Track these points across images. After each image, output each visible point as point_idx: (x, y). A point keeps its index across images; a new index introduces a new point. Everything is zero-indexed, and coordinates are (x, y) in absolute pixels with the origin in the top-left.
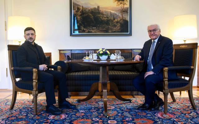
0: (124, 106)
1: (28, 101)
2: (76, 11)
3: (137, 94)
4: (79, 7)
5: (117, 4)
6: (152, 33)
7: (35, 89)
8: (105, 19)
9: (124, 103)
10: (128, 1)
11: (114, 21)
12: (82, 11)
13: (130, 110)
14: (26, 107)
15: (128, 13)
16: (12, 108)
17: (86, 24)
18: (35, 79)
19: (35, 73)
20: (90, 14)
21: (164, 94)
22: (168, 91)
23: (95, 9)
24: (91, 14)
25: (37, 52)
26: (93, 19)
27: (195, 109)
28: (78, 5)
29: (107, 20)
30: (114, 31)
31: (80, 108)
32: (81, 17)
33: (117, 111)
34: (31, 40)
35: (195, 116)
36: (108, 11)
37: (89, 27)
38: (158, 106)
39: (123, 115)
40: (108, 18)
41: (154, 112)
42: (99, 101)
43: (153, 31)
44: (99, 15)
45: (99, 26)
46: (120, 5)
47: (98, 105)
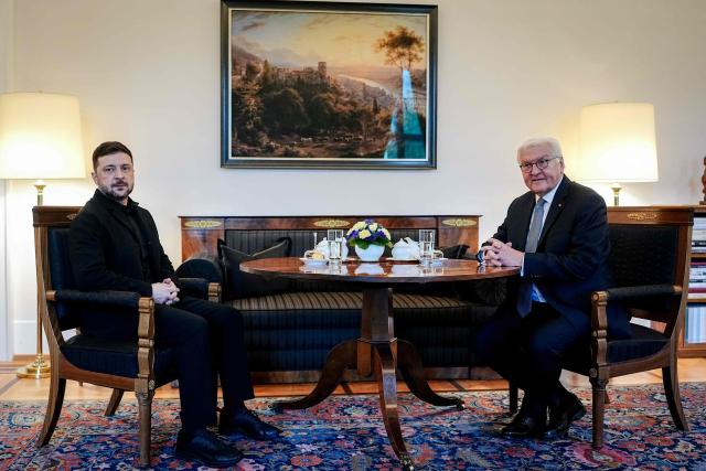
0: (446, 424)
1: (89, 411)
2: (243, 79)
3: (465, 376)
4: (253, 63)
5: (388, 55)
6: (536, 170)
7: (144, 372)
8: (344, 108)
9: (439, 413)
10: (423, 47)
11: (377, 117)
12: (265, 78)
13: (472, 440)
14: (92, 436)
15: (425, 89)
16: (45, 440)
17: (277, 124)
18: (143, 337)
19: (148, 316)
20: (292, 90)
21: (594, 381)
22: (608, 373)
23: (310, 71)
24: (295, 88)
25: (138, 233)
26: (303, 110)
27: (683, 430)
28: (249, 57)
29: (351, 111)
30: (374, 151)
31: (293, 434)
32: (259, 100)
33: (430, 444)
34: (120, 190)
35: (692, 454)
36: (355, 81)
37: (291, 136)
38: (565, 422)
39: (460, 460)
40: (354, 104)
41: (557, 445)
42: (348, 407)
43: (536, 162)
44: (325, 95)
45: (325, 134)
46: (398, 62)
47: (352, 421)
